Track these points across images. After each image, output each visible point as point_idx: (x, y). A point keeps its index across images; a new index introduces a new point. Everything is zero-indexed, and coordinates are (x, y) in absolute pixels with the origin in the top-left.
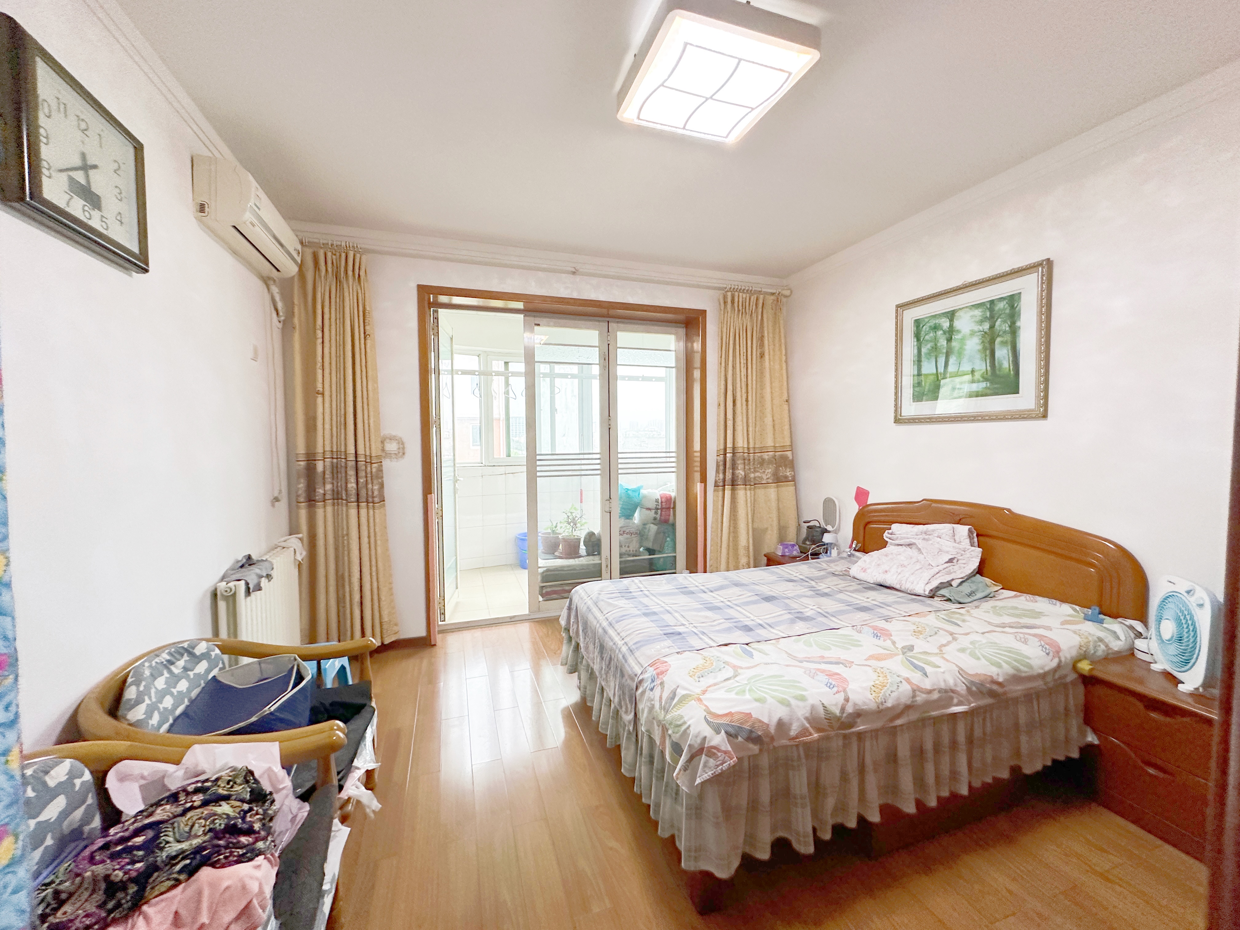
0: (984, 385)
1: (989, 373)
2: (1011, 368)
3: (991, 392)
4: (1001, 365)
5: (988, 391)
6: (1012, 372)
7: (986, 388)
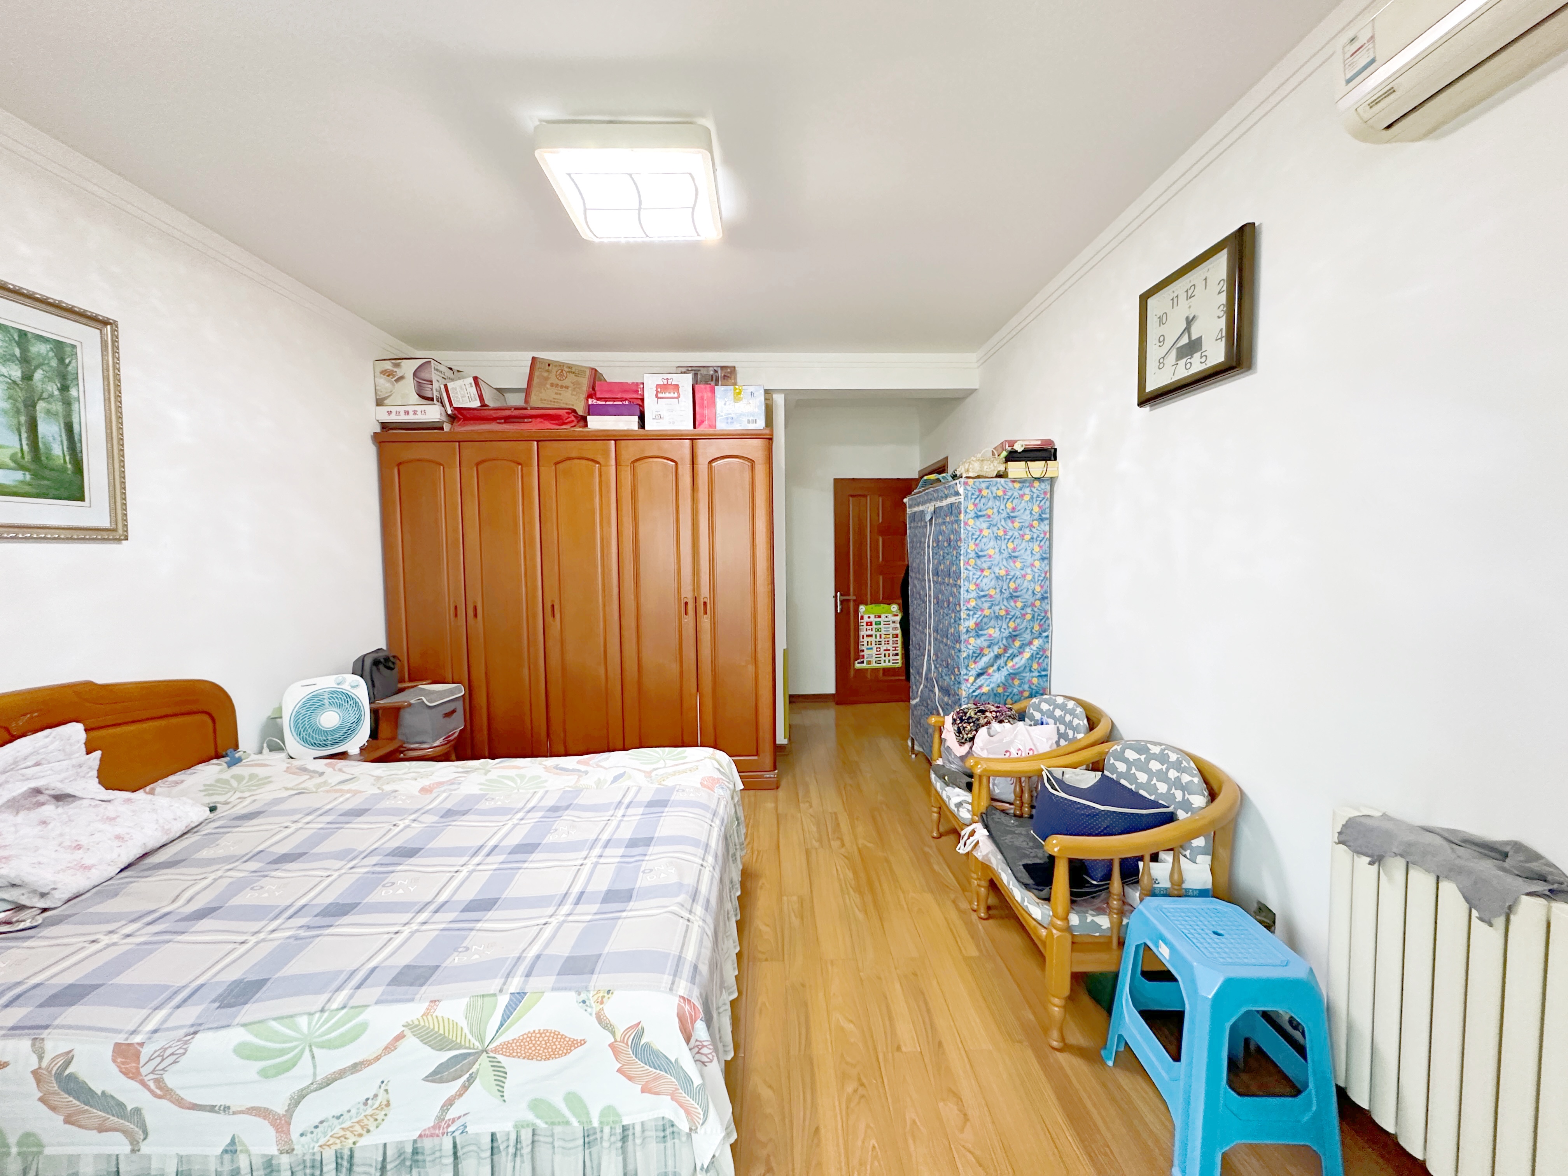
0: (19, 475)
1: (28, 457)
2: (67, 458)
3: (34, 491)
4: (49, 449)
5: (27, 489)
6: (69, 466)
7: (22, 482)
